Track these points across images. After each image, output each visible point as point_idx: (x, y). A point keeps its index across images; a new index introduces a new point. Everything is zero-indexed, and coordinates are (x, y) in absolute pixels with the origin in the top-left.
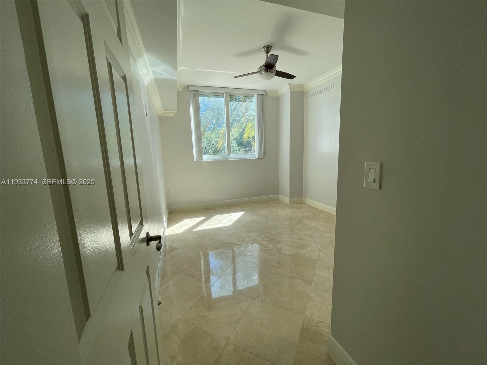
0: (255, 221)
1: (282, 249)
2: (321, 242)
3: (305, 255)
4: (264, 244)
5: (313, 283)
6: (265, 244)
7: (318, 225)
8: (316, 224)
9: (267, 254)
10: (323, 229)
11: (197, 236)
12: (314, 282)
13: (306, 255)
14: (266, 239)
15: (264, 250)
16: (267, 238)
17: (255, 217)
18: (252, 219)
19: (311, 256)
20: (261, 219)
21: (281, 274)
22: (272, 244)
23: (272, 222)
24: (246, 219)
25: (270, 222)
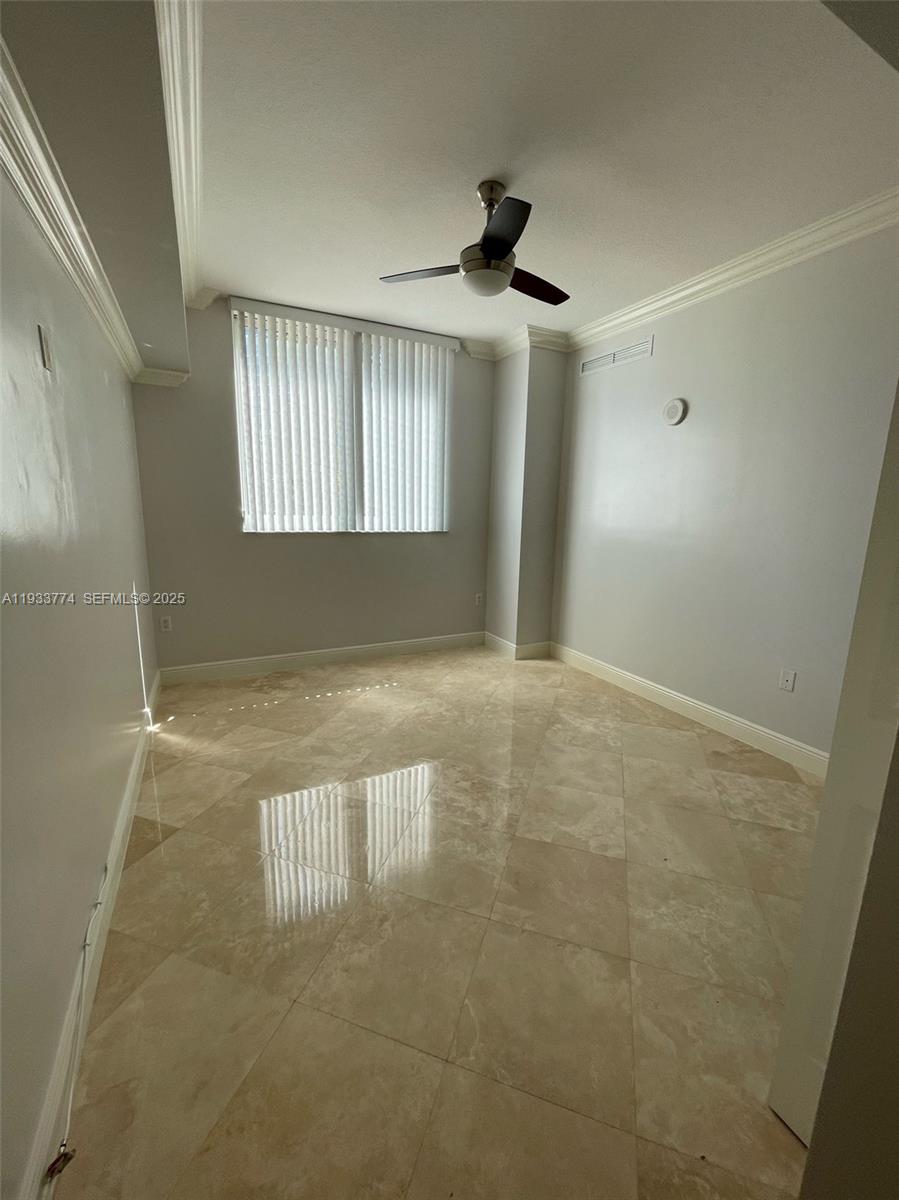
0: (427, 717)
1: (517, 821)
2: (624, 791)
3: (587, 842)
4: (460, 805)
5: (632, 963)
6: (463, 805)
7: (601, 729)
8: (596, 726)
9: (475, 844)
10: (619, 744)
11: (245, 776)
12: (635, 961)
13: (593, 844)
14: (465, 784)
15: (465, 828)
16: (467, 780)
17: (425, 702)
18: (416, 711)
19: (605, 847)
20: (442, 709)
21: (527, 927)
22: (486, 802)
23: (475, 721)
24: (400, 710)
25: (470, 722)
